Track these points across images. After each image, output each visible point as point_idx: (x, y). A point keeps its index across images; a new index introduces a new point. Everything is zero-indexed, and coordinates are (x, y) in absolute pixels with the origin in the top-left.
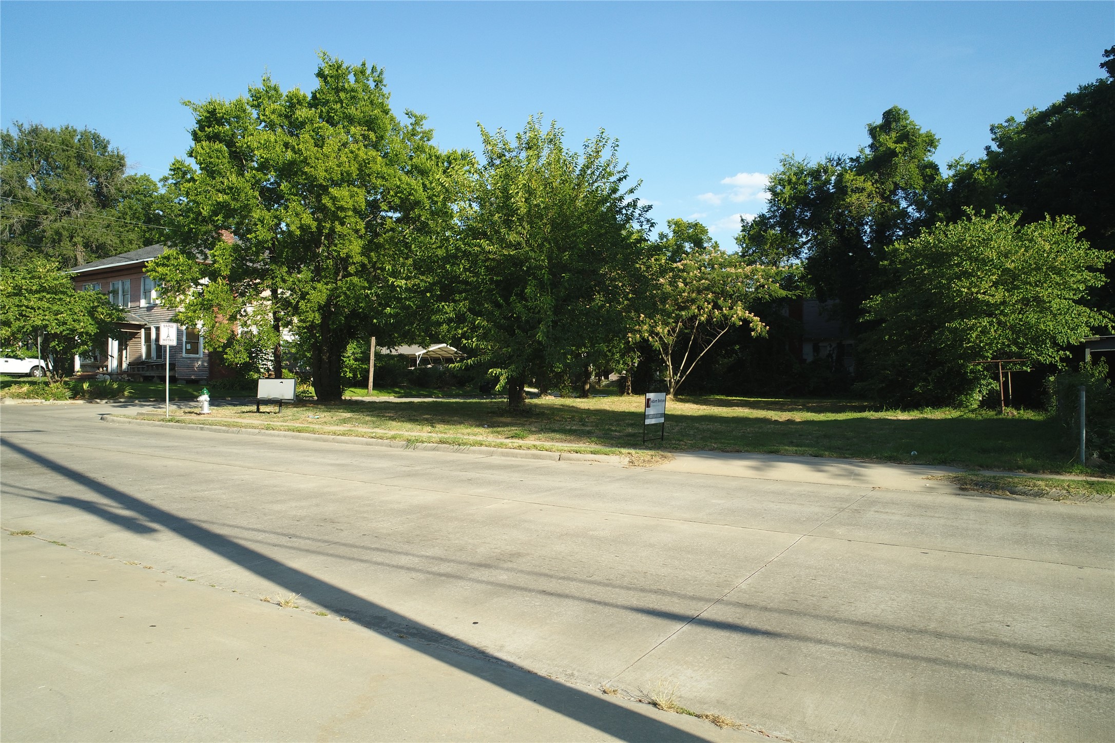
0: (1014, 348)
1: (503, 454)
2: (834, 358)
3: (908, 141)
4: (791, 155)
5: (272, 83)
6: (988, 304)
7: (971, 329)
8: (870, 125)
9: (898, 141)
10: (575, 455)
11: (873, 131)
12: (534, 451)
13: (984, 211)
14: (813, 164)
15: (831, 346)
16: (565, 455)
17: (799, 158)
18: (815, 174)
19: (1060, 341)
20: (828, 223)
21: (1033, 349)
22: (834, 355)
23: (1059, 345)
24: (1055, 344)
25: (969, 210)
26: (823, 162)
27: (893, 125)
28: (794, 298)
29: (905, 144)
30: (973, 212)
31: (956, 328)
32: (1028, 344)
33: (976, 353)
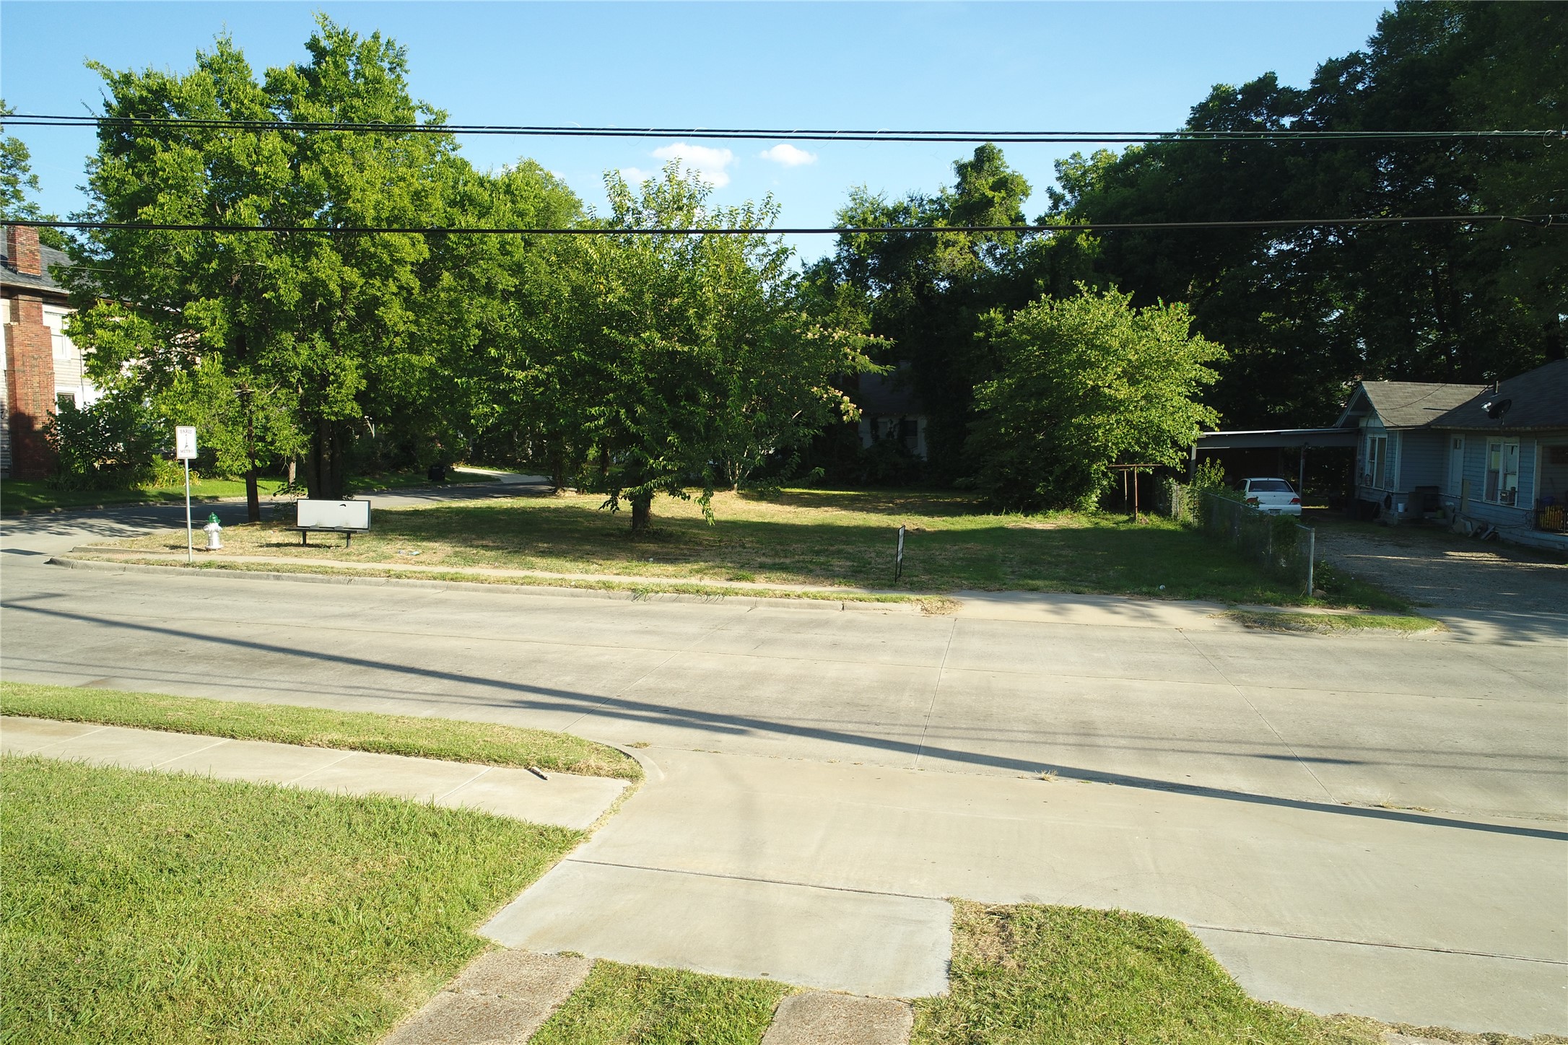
0: (1137, 448)
1: (770, 605)
2: (896, 437)
3: (1006, 190)
4: (862, 188)
5: (234, 49)
6: (1110, 398)
7: (1099, 427)
8: (956, 162)
9: (994, 188)
10: (858, 604)
11: (962, 169)
12: (806, 600)
13: (1095, 288)
14: (890, 204)
15: (892, 422)
16: (847, 603)
17: (872, 193)
18: (892, 214)
19: (1181, 443)
20: (909, 278)
21: (1155, 449)
22: (895, 434)
23: (1180, 446)
24: (1175, 443)
25: (1080, 285)
26: (906, 202)
27: (986, 166)
28: (885, 374)
29: (1003, 194)
30: (1086, 288)
31: (1081, 424)
32: (1150, 443)
33: (1101, 453)
